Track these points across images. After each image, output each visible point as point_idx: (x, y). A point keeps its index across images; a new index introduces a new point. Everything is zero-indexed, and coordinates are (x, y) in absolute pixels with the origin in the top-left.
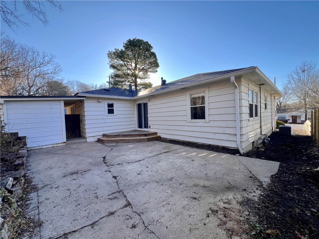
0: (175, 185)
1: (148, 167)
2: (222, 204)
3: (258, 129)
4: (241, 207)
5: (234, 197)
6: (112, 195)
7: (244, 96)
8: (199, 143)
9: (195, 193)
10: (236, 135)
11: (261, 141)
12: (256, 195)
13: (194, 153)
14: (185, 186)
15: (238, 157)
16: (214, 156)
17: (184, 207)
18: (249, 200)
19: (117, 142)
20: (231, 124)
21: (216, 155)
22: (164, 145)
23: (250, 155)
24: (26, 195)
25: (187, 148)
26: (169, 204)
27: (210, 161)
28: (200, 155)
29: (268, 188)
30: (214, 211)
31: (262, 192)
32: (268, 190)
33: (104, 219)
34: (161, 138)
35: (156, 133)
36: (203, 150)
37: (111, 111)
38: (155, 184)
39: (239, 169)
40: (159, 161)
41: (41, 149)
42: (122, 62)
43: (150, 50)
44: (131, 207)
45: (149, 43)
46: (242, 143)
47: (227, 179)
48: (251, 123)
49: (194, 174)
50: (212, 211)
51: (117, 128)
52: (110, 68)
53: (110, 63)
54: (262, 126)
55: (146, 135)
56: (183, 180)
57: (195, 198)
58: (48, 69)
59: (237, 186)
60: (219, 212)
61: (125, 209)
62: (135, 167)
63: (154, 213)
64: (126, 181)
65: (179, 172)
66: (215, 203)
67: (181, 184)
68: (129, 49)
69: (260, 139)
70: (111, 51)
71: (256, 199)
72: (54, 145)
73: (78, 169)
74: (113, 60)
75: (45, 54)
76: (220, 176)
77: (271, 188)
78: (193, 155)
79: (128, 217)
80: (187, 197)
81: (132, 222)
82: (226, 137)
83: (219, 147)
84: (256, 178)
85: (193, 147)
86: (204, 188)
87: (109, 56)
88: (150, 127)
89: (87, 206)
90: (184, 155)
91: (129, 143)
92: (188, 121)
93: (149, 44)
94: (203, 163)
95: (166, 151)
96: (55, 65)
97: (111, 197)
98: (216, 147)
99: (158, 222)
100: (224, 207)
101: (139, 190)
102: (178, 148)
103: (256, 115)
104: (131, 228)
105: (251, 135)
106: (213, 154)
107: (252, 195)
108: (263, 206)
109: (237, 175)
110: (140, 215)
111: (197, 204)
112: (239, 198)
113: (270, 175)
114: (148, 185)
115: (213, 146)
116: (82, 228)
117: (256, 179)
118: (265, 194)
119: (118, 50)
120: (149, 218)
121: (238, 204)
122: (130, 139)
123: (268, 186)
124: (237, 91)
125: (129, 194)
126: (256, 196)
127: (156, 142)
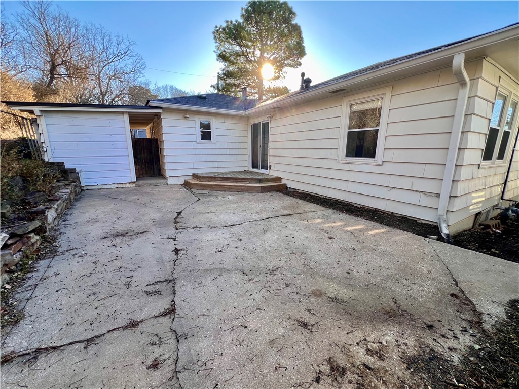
0: (274, 286)
1: (241, 240)
2: (362, 352)
3: (496, 187)
4: (407, 373)
5: (397, 341)
6: (153, 286)
7: (480, 106)
8: (355, 205)
9: (309, 311)
10: (438, 195)
11: (499, 211)
12: (457, 347)
13: (338, 222)
14: (296, 290)
15: (433, 242)
16: (378, 234)
17: (272, 342)
18: (434, 357)
19: (211, 188)
20: (431, 171)
21: (383, 233)
22: (288, 200)
23: (462, 241)
24: (34, 262)
25: (329, 212)
26: (246, 327)
27: (366, 244)
28: (349, 229)
29: (496, 335)
30: (338, 367)
31: (477, 343)
32: (496, 338)
33: (116, 333)
34: (287, 187)
35: (279, 179)
36: (359, 219)
37: (206, 136)
38: (240, 275)
39: (429, 272)
40: (265, 231)
41: (100, 189)
42: (237, 48)
43: (290, 21)
44: (172, 317)
45: (290, 5)
46: (449, 214)
47: (393, 291)
48: (482, 172)
49: (324, 267)
50: (332, 369)
51: (215, 165)
52: (218, 60)
53: (218, 50)
54: (508, 180)
55: (260, 181)
56: (296, 276)
57: (305, 325)
58: (126, 64)
59: (412, 312)
60: (349, 376)
61: (162, 319)
62: (219, 237)
63: (206, 343)
64: (191, 262)
65: (293, 259)
66: (346, 346)
67: (287, 285)
68: (252, 22)
69: (495, 207)
70: (219, 26)
71: (456, 358)
72: (119, 185)
73: (130, 229)
74: (222, 43)
75: (120, 39)
76: (378, 280)
77: (504, 337)
78: (336, 227)
79: (156, 339)
80: (289, 318)
81: (157, 351)
82: (414, 198)
83: (396, 216)
84: (467, 299)
85: (341, 211)
86: (333, 304)
87: (215, 37)
88: (270, 166)
89: (105, 299)
90: (318, 223)
91: (230, 193)
92: (340, 160)
93: (288, 7)
94: (350, 245)
95: (287, 212)
96: (134, 58)
97: (151, 289)
98: (389, 215)
99: (204, 368)
100: (364, 365)
101: (203, 284)
102: (312, 209)
103: (501, 156)
104: (149, 367)
105: (476, 198)
106: (378, 229)
107: (446, 346)
108: (470, 386)
109: (420, 286)
110: (178, 341)
111: (304, 341)
112: (411, 344)
113: (507, 298)
114: (226, 276)
115: (383, 212)
116: (71, 344)
117: (467, 302)
118: (483, 349)
119: (231, 22)
120: (192, 351)
121: (404, 362)
122: (233, 186)
123: (497, 329)
124: (465, 92)
125: (183, 288)
126: (455, 349)
127: (275, 194)
